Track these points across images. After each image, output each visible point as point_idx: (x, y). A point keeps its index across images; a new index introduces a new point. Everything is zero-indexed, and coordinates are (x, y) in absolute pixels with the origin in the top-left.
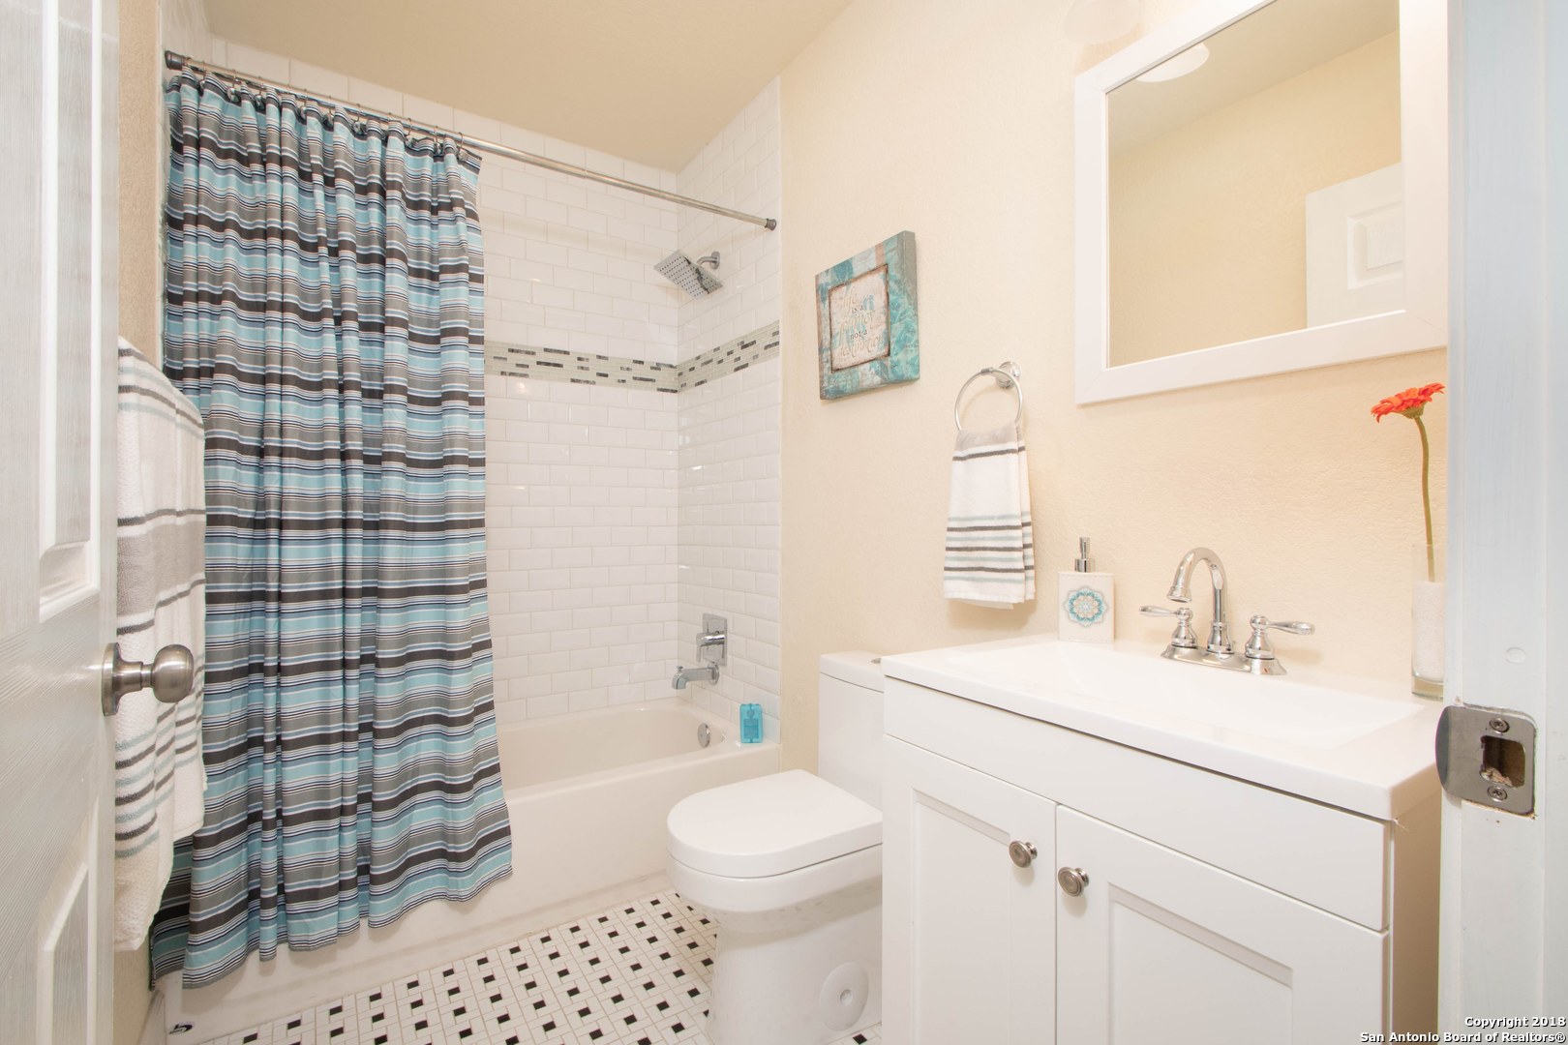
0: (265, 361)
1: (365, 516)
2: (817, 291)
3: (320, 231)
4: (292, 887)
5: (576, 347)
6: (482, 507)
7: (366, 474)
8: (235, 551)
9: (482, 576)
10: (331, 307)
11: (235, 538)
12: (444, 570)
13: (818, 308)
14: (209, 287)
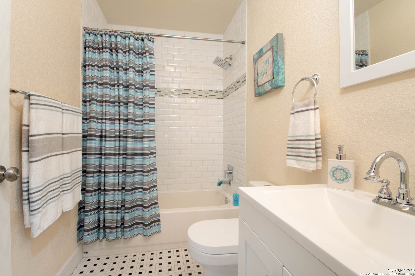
0: (103, 97)
1: (124, 135)
2: (254, 61)
3: (114, 64)
4: (107, 225)
5: (192, 88)
6: (155, 133)
7: (124, 124)
8: (96, 143)
9: (154, 151)
10: (117, 83)
11: (96, 140)
12: (143, 149)
13: (254, 66)
14: (91, 81)
